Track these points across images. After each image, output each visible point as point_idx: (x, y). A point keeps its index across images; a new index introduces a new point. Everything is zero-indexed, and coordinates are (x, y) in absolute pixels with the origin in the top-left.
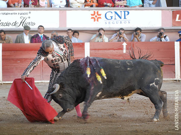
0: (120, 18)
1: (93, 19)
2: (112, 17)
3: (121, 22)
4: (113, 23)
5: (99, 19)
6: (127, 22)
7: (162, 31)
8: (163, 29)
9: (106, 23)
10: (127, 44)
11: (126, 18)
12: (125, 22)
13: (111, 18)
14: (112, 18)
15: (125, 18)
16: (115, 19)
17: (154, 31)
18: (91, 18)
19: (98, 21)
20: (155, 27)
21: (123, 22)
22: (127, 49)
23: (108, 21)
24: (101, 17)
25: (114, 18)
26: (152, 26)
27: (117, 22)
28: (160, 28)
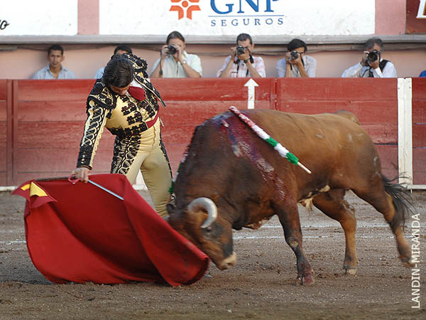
0: (256, 8)
1: (176, 13)
2: (230, 6)
3: (257, 22)
4: (234, 23)
5: (194, 13)
6: (275, 19)
7: (376, 47)
8: (379, 41)
9: (213, 24)
10: (257, 85)
11: (272, 9)
12: (269, 21)
13: (227, 9)
14: (230, 10)
15: (268, 9)
16: (240, 12)
17: (353, 47)
18: (170, 8)
19: (189, 16)
20: (357, 36)
21: (262, 20)
22: (258, 97)
23: (219, 19)
24: (201, 7)
25: (236, 8)
26: (348, 34)
27: (246, 22)
28: (371, 37)
